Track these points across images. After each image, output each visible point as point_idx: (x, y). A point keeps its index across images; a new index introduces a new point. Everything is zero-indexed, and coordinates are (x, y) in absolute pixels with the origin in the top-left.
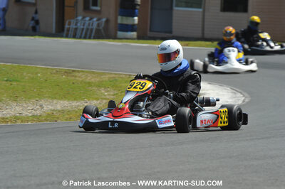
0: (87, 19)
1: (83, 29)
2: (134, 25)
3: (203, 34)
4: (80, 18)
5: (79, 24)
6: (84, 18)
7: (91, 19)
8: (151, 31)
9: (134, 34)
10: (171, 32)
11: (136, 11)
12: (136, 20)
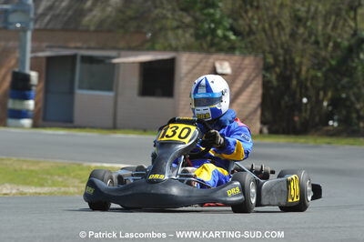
3: (115, 123)
8: (44, 120)
10: (71, 121)
11: (33, 93)
12: (31, 104)
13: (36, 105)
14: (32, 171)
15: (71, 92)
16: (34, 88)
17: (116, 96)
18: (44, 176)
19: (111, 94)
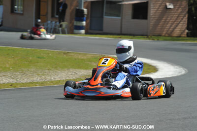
0: (54, 22)
1: (51, 28)
2: (83, 26)
3: (121, 31)
4: (49, 22)
5: (49, 25)
6: (52, 22)
7: (56, 22)
8: (90, 29)
9: (83, 31)
10: (102, 30)
11: (85, 18)
12: (84, 23)
13: (86, 23)
14: (82, 59)
15: (102, 17)
16: (85, 16)
17: (122, 19)
18: (88, 63)
19: (120, 18)
